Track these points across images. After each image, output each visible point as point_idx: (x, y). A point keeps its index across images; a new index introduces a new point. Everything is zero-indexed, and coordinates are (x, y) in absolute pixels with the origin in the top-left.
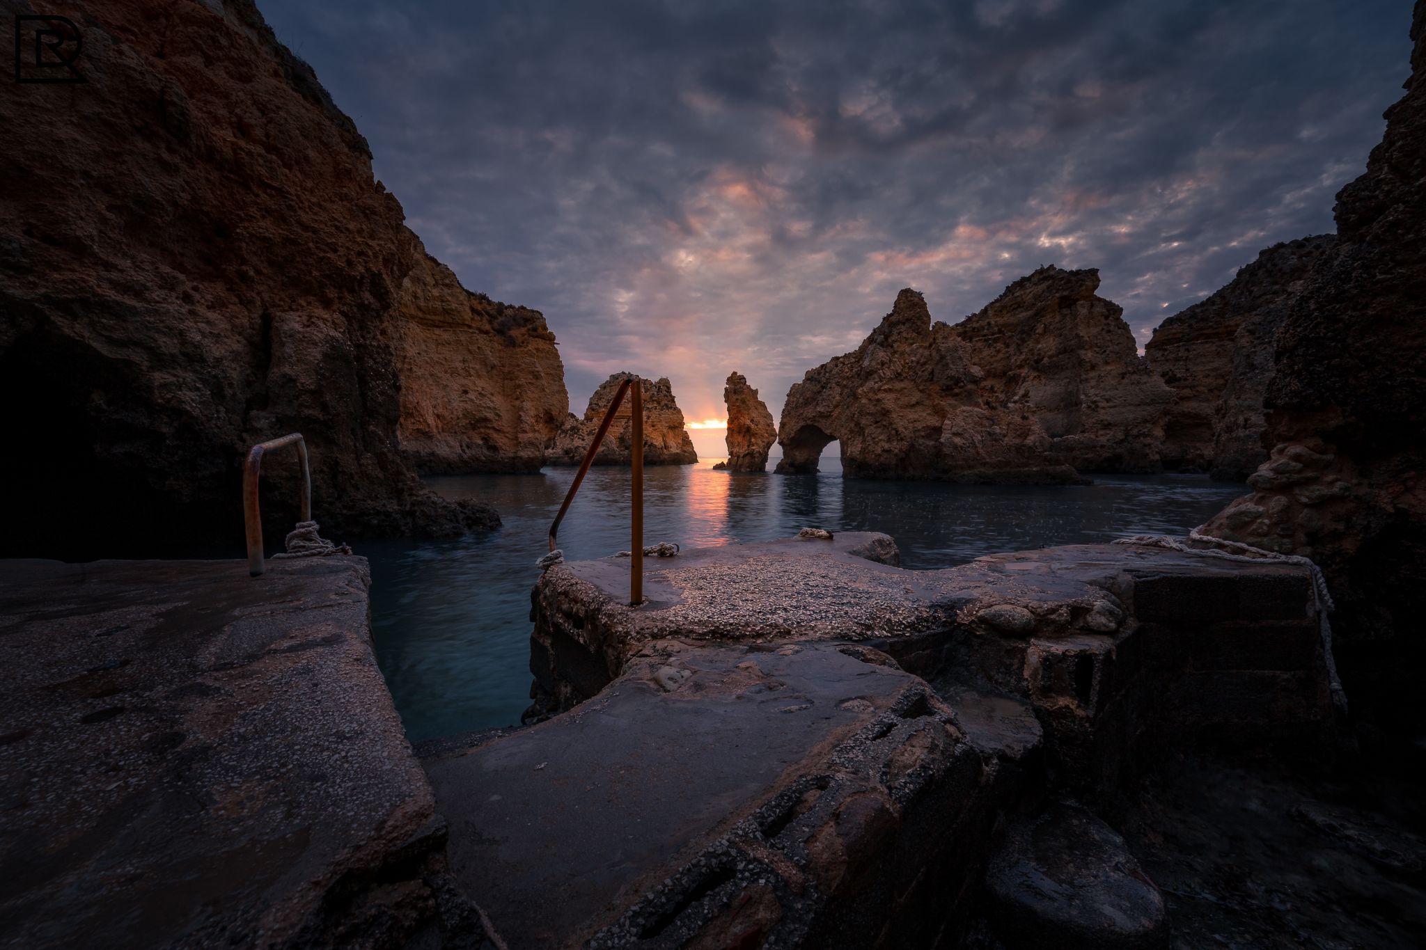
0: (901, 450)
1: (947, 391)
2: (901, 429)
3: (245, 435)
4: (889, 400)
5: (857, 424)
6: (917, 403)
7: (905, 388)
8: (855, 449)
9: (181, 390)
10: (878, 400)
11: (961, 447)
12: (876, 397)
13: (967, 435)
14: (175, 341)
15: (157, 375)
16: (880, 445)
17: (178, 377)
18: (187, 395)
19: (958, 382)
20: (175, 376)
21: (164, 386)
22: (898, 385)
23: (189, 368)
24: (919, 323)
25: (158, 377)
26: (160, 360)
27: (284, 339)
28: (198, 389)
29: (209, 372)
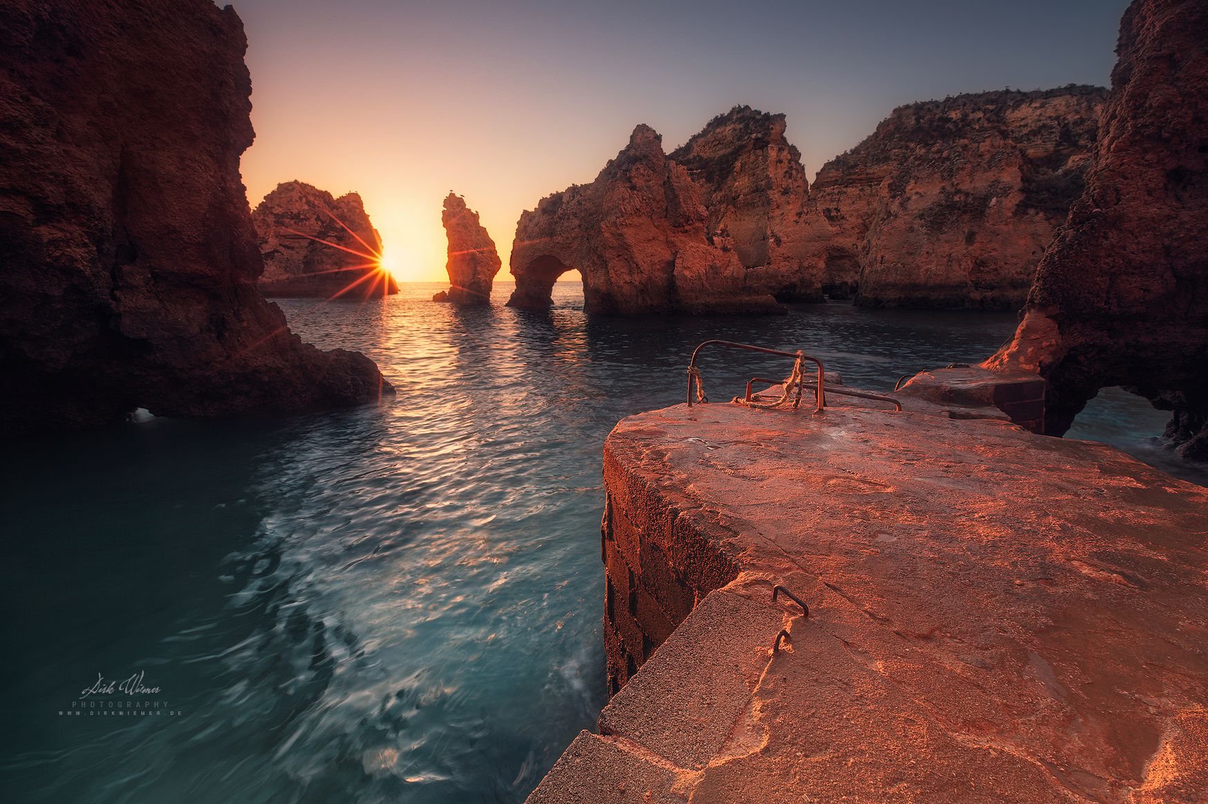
0: (640, 283)
1: (677, 226)
2: (640, 263)
3: (118, 293)
4: (630, 235)
5: (600, 257)
6: (654, 238)
7: (643, 224)
8: (599, 280)
9: (70, 247)
10: (621, 235)
11: (690, 280)
12: (619, 232)
13: (694, 269)
14: (61, 190)
15: (43, 230)
16: (622, 278)
17: (65, 231)
18: (78, 252)
19: (688, 220)
20: (62, 230)
21: (53, 242)
22: (636, 220)
23: (73, 220)
24: (654, 160)
25: (45, 232)
26: (46, 213)
27: (162, 185)
28: (85, 245)
29: (96, 225)
